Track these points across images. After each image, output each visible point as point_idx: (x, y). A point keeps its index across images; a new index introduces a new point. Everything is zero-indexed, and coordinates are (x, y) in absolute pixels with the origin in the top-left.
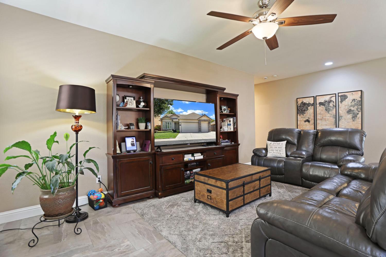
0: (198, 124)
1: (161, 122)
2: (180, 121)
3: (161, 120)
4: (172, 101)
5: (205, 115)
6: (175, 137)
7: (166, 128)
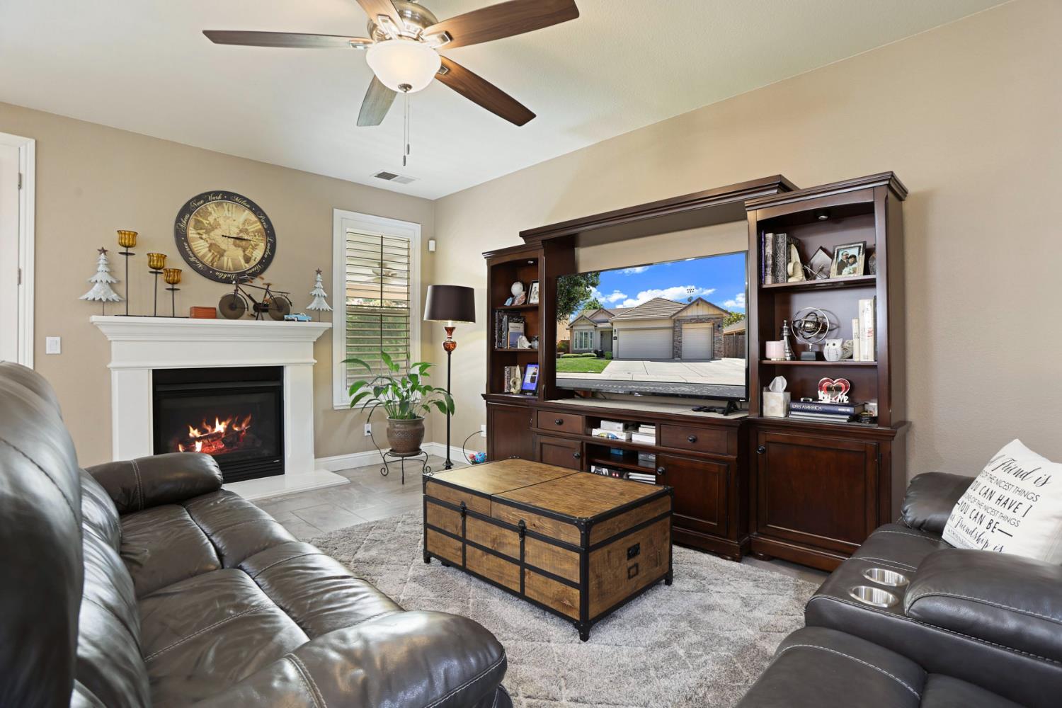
0: (671, 331)
1: (571, 332)
2: (615, 327)
3: (571, 326)
4: (597, 273)
5: (700, 301)
6: (600, 370)
7: (581, 347)
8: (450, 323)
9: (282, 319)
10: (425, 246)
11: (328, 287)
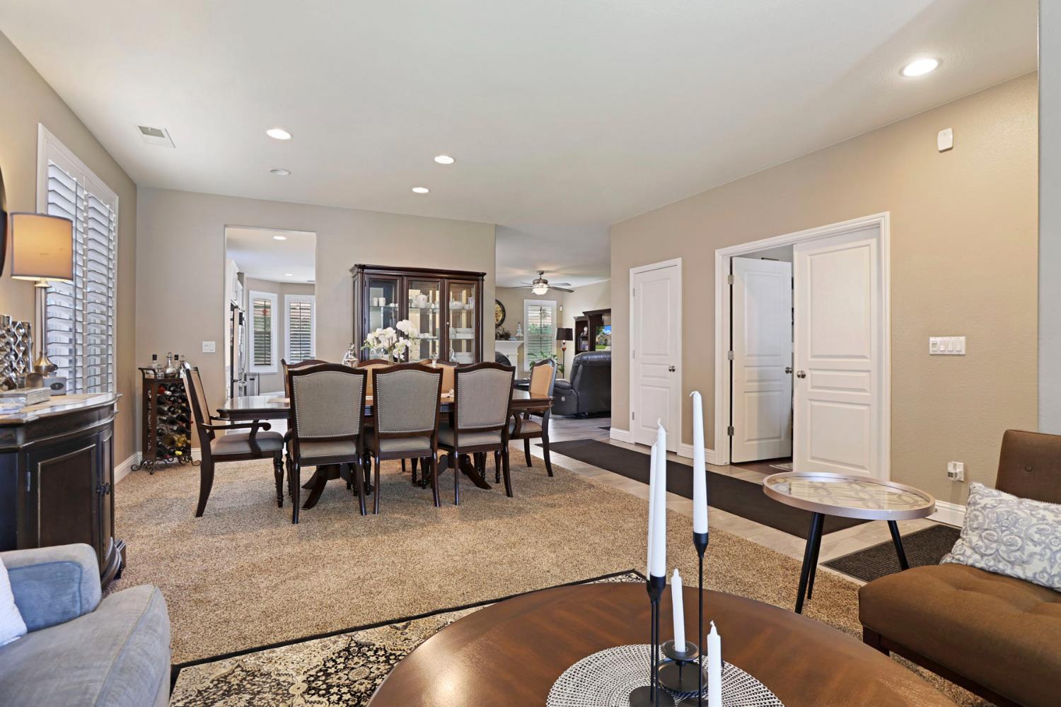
8: (564, 341)
9: (507, 340)
10: (558, 309)
11: (522, 329)
